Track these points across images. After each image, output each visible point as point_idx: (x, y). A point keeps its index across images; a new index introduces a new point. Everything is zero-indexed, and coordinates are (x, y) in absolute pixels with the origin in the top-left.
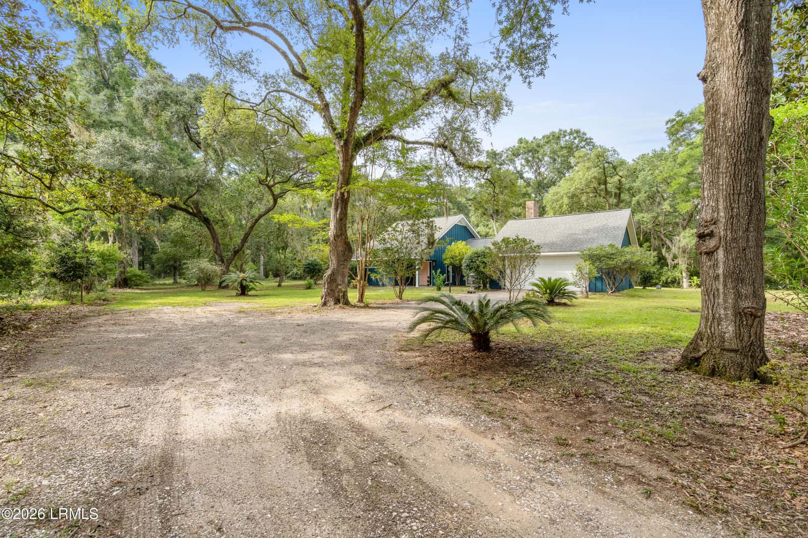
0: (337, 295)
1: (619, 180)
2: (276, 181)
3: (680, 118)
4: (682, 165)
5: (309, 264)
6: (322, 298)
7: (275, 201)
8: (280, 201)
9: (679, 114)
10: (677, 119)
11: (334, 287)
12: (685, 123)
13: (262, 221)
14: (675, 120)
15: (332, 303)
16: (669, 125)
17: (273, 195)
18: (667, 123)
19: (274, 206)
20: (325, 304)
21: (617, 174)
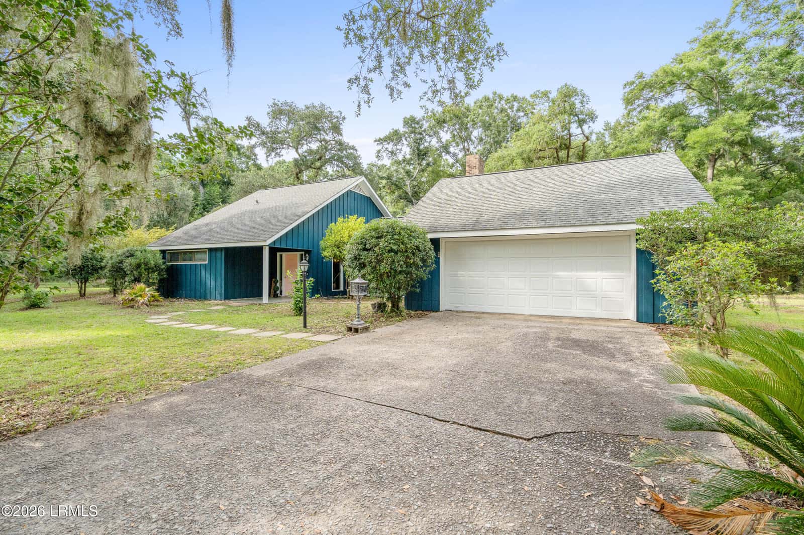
1: (584, 144)
21: (583, 134)
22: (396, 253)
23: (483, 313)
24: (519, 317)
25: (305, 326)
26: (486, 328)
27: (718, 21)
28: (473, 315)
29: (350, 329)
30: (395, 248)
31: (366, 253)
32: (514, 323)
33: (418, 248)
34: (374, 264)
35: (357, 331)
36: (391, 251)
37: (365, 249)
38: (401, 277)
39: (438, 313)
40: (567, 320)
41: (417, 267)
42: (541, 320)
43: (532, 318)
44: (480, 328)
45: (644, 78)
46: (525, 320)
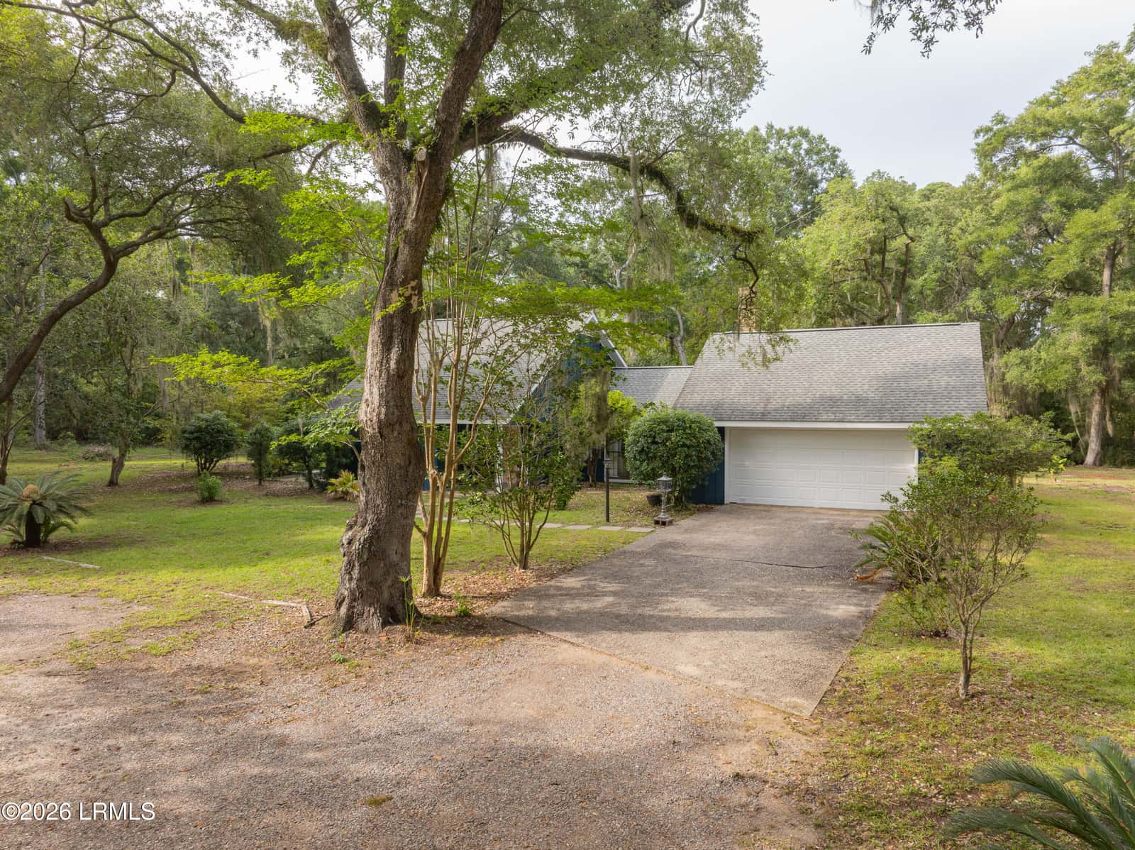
0: (386, 595)
1: (907, 246)
2: (114, 212)
3: (999, 126)
4: (998, 221)
5: (199, 430)
6: (339, 604)
7: (111, 268)
8: (126, 264)
9: (1000, 119)
10: (995, 128)
11: (378, 574)
12: (1009, 135)
13: (69, 319)
14: (991, 129)
15: (376, 622)
16: (981, 139)
17: (105, 248)
18: (978, 133)
19: (107, 281)
20: (349, 624)
21: (905, 233)
22: (689, 447)
23: (772, 506)
24: (810, 510)
25: (608, 520)
26: (778, 521)
27: (1115, 45)
28: (761, 508)
29: (657, 522)
30: (688, 442)
31: (656, 446)
32: (804, 516)
33: (709, 442)
34: (665, 459)
35: (664, 524)
36: (684, 445)
37: (654, 442)
38: (693, 471)
39: (724, 507)
40: (855, 513)
41: (708, 460)
42: (831, 512)
43: (822, 511)
44: (772, 521)
45: (1005, 123)
46: (815, 513)
